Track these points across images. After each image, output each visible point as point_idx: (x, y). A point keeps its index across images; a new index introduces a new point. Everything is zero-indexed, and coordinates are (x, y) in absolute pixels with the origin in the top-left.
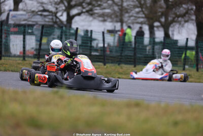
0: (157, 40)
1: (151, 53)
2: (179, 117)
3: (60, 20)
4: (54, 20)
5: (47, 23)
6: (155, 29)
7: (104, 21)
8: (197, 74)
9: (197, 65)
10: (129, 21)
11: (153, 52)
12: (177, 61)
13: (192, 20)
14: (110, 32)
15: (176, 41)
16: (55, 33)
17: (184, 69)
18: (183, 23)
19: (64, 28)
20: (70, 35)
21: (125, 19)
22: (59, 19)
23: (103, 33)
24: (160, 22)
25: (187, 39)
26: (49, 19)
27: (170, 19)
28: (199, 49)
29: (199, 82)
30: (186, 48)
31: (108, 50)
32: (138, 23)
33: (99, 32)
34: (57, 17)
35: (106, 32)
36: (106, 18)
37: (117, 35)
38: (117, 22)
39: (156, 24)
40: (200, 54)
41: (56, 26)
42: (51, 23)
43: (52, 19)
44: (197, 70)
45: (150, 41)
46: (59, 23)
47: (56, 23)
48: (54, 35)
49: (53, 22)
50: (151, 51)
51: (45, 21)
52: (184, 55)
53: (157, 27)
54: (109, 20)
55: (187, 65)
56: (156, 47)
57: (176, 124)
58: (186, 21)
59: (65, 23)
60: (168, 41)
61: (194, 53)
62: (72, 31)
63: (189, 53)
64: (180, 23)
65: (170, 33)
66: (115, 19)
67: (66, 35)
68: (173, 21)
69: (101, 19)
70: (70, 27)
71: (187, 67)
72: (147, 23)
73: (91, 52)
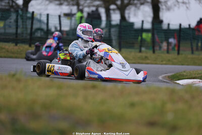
0: (113, 23)
1: (107, 36)
2: (136, 99)
3: (17, 4)
4: (11, 4)
5: (3, 7)
6: (112, 12)
7: (61, 4)
8: (153, 56)
9: (153, 47)
10: (86, 5)
11: (110, 35)
12: (133, 43)
13: (148, 2)
14: (67, 15)
15: (132, 24)
16: (11, 17)
17: (140, 51)
18: (138, 5)
19: (20, 12)
20: (26, 19)
21: (82, 2)
22: (15, 3)
23: (60, 17)
24: (116, 4)
25: (143, 22)
26: (6, 3)
27: (126, 1)
28: (155, 31)
29: (156, 64)
30: (142, 30)
31: (65, 33)
32: (94, 6)
33: (55, 16)
34: (13, 2)
35: (62, 15)
36: (62, 2)
37: (73, 18)
38: (73, 5)
39: (113, 7)
40: (156, 36)
41: (12, 10)
42: (7, 8)
43: (9, 3)
44: (154, 52)
45: (107, 24)
46: (15, 7)
47: (12, 6)
48: (11, 19)
49: (9, 6)
50: (107, 34)
51: (2, 5)
52: (140, 38)
53: (114, 10)
54: (66, 3)
55: (144, 47)
56: (113, 30)
57: (132, 105)
58: (142, 4)
59: (22, 7)
60: (124, 24)
61: (150, 35)
62: (29, 15)
63: (144, 35)
64: (135, 5)
65: (126, 16)
66: (71, 3)
67: (22, 19)
68: (129, 4)
69: (57, 2)
70: (27, 10)
71: (143, 49)
72: (103, 5)
73: (48, 36)
